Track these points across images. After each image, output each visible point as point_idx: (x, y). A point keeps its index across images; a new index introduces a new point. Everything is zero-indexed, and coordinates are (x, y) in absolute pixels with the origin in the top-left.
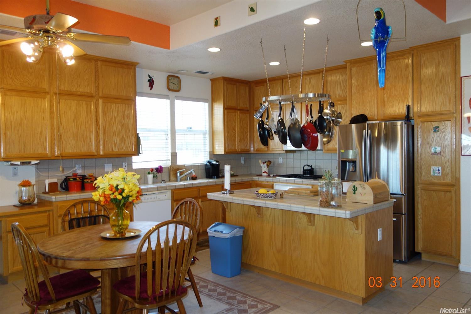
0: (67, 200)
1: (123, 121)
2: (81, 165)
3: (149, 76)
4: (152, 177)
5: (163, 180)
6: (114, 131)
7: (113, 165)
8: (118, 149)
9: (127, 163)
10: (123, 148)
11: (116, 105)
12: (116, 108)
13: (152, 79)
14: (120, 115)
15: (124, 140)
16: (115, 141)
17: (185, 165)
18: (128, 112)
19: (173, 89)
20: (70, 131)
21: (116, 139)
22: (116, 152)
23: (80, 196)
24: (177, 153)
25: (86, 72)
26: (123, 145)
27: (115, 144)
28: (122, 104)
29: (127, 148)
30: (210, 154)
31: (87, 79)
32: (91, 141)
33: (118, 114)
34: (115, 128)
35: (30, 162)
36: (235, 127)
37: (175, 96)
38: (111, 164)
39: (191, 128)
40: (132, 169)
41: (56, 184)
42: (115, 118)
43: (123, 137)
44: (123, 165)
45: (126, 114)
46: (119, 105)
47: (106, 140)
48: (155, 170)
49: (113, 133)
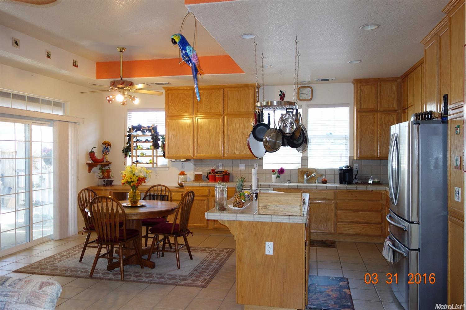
0: (191, 186)
1: (244, 131)
2: (222, 164)
3: (281, 91)
4: (276, 176)
5: (288, 181)
6: (237, 139)
7: (246, 165)
8: (239, 152)
9: (258, 164)
10: (243, 152)
11: (238, 120)
12: (238, 121)
13: (283, 93)
14: (241, 126)
15: (244, 146)
16: (237, 147)
17: (316, 169)
18: (248, 124)
19: (304, 99)
20: (205, 140)
21: (237, 145)
22: (238, 154)
23: (208, 184)
24: (308, 157)
25: (217, 98)
26: (243, 150)
27: (237, 149)
28: (243, 118)
29: (247, 152)
30: (350, 159)
31: (217, 103)
32: (219, 147)
33: (240, 126)
34: (237, 137)
35: (180, 160)
36: (373, 130)
37: (308, 105)
38: (245, 164)
39: (331, 134)
40: (263, 169)
41: (201, 175)
42: (238, 129)
43: (243, 143)
44: (254, 165)
45: (246, 125)
46: (241, 119)
47: (230, 145)
48: (276, 172)
49: (236, 141)
